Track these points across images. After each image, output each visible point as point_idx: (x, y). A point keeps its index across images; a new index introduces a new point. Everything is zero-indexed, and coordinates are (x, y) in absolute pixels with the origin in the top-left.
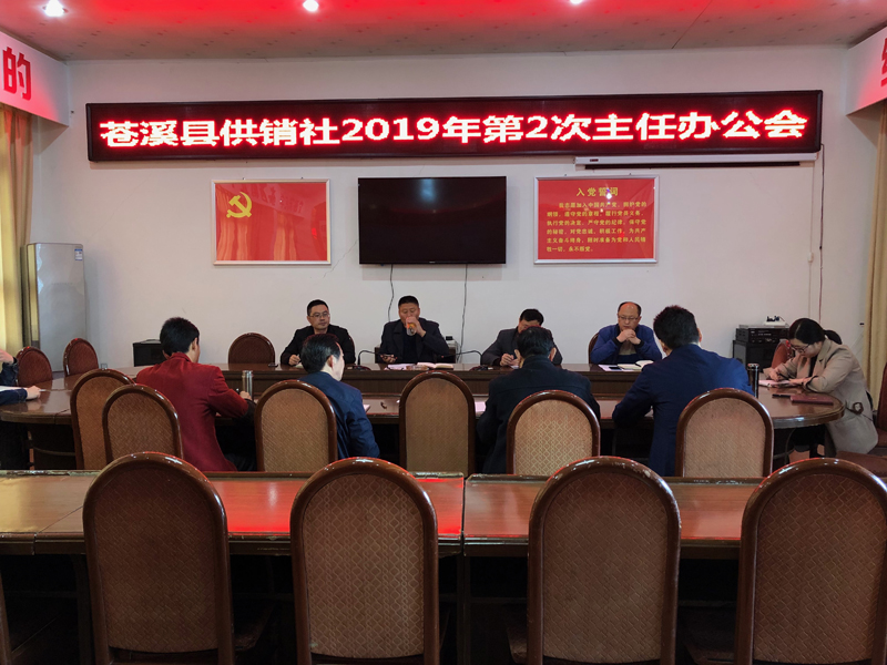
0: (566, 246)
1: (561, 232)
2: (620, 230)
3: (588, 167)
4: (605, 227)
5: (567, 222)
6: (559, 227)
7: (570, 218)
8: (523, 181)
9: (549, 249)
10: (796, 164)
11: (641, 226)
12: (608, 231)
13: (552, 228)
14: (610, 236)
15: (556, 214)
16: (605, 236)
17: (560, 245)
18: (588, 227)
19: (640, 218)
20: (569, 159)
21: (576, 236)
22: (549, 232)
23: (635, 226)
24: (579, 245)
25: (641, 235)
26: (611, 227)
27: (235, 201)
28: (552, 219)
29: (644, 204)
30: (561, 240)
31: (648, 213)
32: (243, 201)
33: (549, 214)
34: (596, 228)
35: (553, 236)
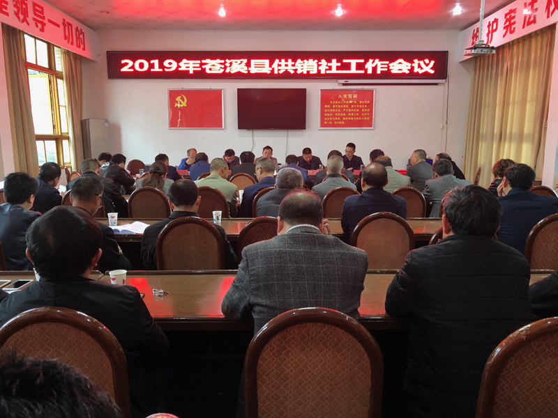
0: (333, 121)
1: (331, 115)
2: (358, 114)
3: (344, 84)
4: (351, 112)
5: (334, 110)
6: (330, 113)
7: (335, 108)
8: (314, 91)
9: (325, 123)
10: (437, 84)
11: (367, 112)
12: (352, 114)
13: (327, 113)
14: (353, 117)
15: (329, 106)
16: (351, 116)
17: (330, 121)
18: (343, 113)
19: (367, 108)
20: (335, 80)
21: (338, 117)
22: (326, 115)
23: (364, 112)
24: (339, 121)
25: (367, 116)
26: (354, 112)
27: (178, 99)
28: (327, 108)
29: (369, 102)
30: (331, 119)
31: (370, 106)
32: (182, 99)
33: (326, 106)
34: (347, 113)
35: (327, 117)
